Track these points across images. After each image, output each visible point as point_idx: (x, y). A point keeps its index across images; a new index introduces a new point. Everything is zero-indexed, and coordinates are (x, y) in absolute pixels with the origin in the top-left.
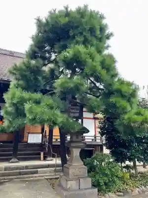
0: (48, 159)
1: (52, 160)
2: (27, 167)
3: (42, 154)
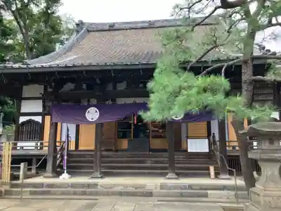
2: (190, 187)
3: (212, 168)
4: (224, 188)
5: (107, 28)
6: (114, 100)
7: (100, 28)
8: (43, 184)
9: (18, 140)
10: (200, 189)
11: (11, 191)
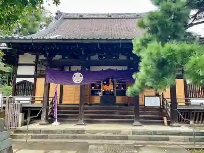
0: (175, 125)
1: (179, 127)
2: (155, 133)
3: (165, 118)
4: (179, 133)
5: (78, 17)
6: (89, 68)
7: (73, 17)
8: (41, 130)
9: (15, 96)
10: (162, 134)
11: (16, 136)
